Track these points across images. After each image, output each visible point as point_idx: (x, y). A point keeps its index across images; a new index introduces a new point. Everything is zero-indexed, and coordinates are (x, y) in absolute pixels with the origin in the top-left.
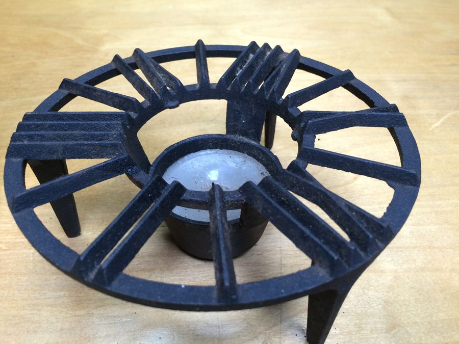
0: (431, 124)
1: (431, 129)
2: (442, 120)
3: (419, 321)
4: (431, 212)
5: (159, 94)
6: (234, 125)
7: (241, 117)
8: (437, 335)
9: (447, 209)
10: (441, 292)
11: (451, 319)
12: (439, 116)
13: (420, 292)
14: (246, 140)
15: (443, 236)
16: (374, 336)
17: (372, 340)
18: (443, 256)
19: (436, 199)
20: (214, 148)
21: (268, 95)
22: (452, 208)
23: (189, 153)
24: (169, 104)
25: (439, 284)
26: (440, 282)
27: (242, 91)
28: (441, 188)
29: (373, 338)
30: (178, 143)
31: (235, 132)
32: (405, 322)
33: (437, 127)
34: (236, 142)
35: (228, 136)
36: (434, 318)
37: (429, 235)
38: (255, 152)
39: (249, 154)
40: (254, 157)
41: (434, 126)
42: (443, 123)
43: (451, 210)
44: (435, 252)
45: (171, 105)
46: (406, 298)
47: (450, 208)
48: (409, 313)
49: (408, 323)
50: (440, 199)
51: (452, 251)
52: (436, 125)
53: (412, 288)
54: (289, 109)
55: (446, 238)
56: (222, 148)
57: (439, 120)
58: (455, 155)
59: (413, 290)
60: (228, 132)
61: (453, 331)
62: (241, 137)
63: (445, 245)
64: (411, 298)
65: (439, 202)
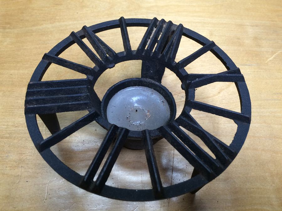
0: (267, 58)
1: (266, 62)
2: (274, 56)
3: (241, 176)
4: (257, 116)
5: (103, 60)
6: (146, 73)
7: (150, 69)
8: (249, 184)
9: (266, 114)
10: (255, 161)
11: (257, 176)
12: (273, 53)
13: (244, 161)
14: (153, 82)
15: (261, 131)
16: (218, 183)
17: (216, 184)
18: (260, 142)
19: (262, 108)
20: (134, 86)
21: (167, 59)
22: (269, 114)
23: (120, 90)
24: (109, 66)
25: (255, 157)
26: (255, 156)
27: (151, 56)
28: (266, 101)
29: (217, 183)
30: (114, 85)
31: (146, 77)
32: (234, 176)
33: (271, 61)
34: (147, 83)
35: (143, 79)
36: (249, 175)
37: (254, 129)
38: (158, 89)
39: (154, 89)
40: (158, 91)
41: (268, 60)
42: (274, 58)
43: (269, 115)
44: (255, 139)
45: (110, 67)
46: (237, 164)
47: (268, 114)
48: (236, 172)
49: (236, 177)
50: (264, 108)
51: (264, 139)
52: (270, 59)
53: (240, 158)
54: (179, 70)
55: (263, 131)
56: (139, 85)
57: (272, 56)
58: (277, 80)
59: (240, 160)
60: (142, 77)
61: (257, 182)
62: (150, 80)
63: (262, 135)
64: (239, 164)
65: (263, 110)
